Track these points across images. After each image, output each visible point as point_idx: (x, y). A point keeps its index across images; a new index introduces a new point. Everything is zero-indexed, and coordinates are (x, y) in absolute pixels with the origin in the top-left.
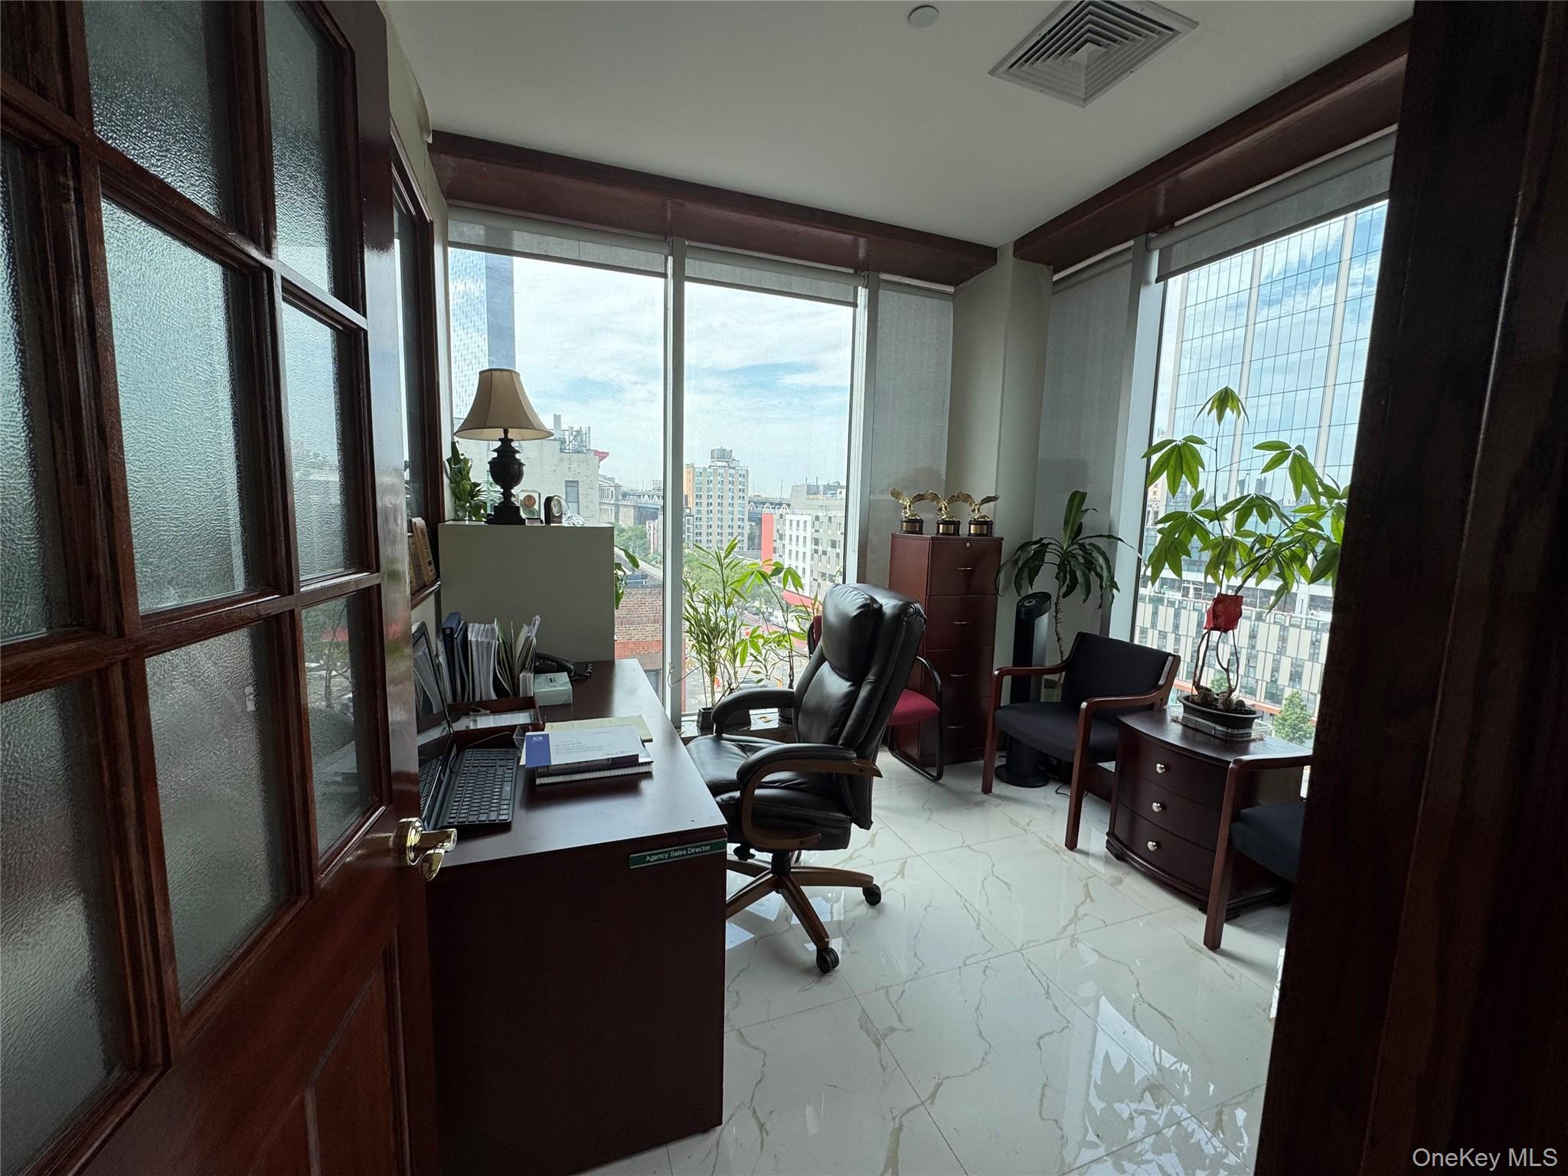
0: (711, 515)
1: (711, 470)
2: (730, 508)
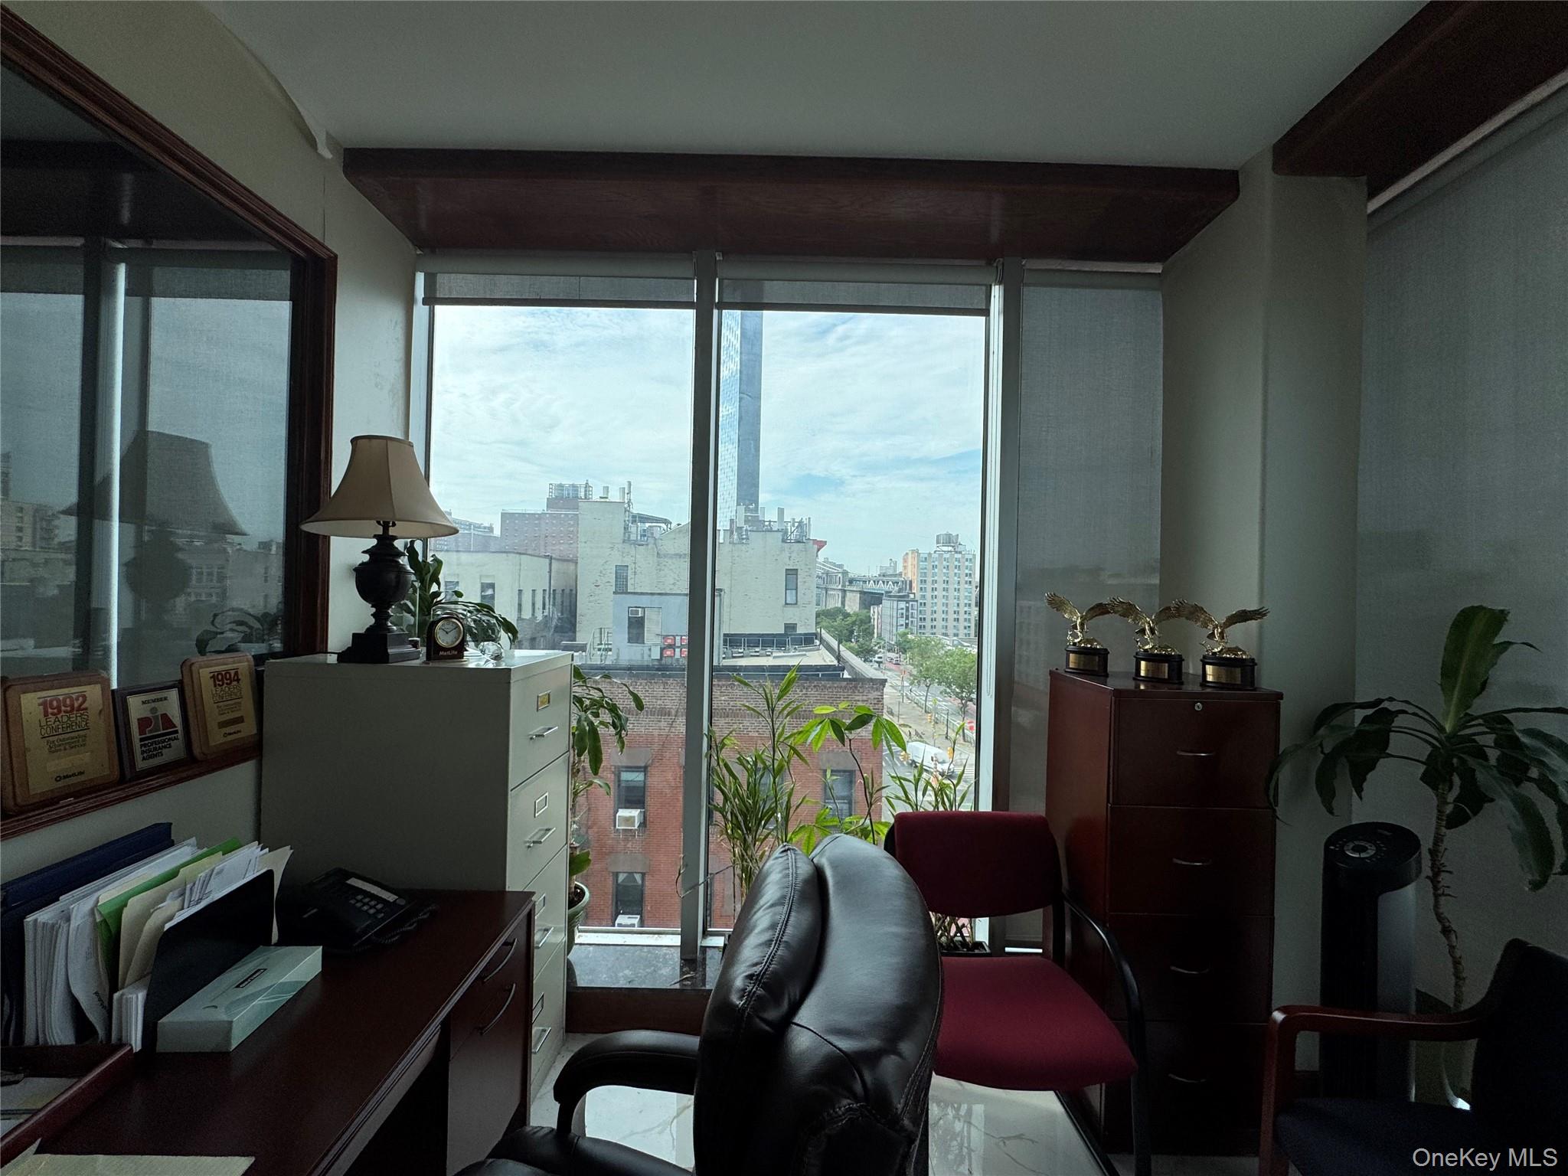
0: (935, 600)
1: (936, 555)
2: (956, 593)
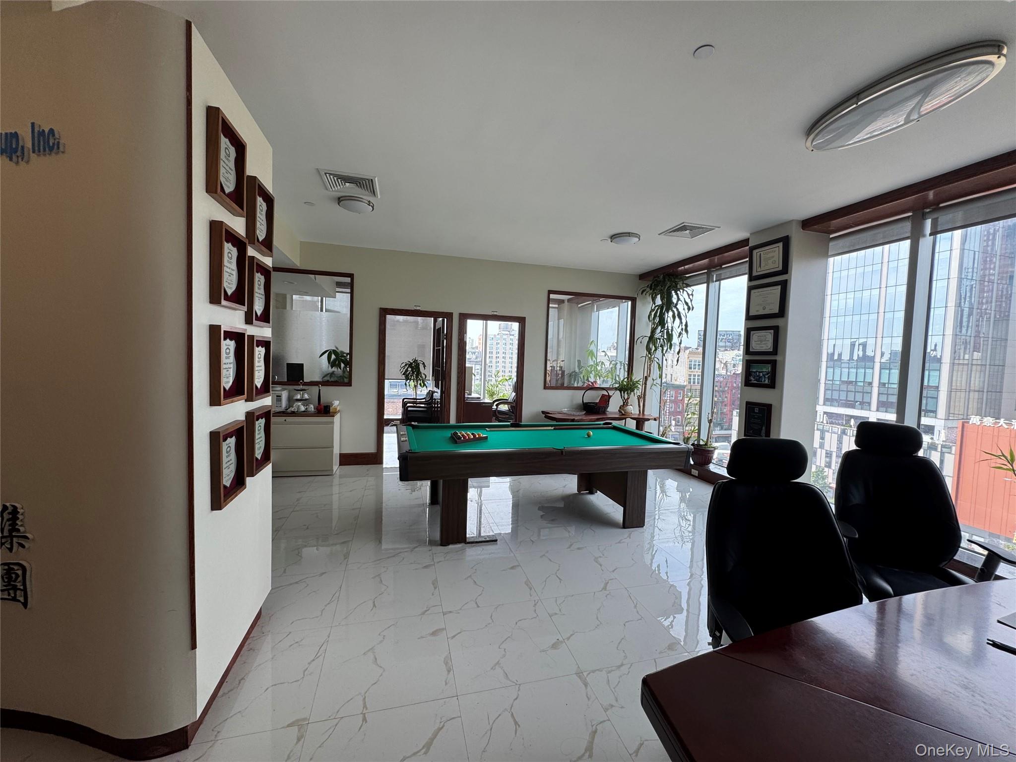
1: (499, 336)
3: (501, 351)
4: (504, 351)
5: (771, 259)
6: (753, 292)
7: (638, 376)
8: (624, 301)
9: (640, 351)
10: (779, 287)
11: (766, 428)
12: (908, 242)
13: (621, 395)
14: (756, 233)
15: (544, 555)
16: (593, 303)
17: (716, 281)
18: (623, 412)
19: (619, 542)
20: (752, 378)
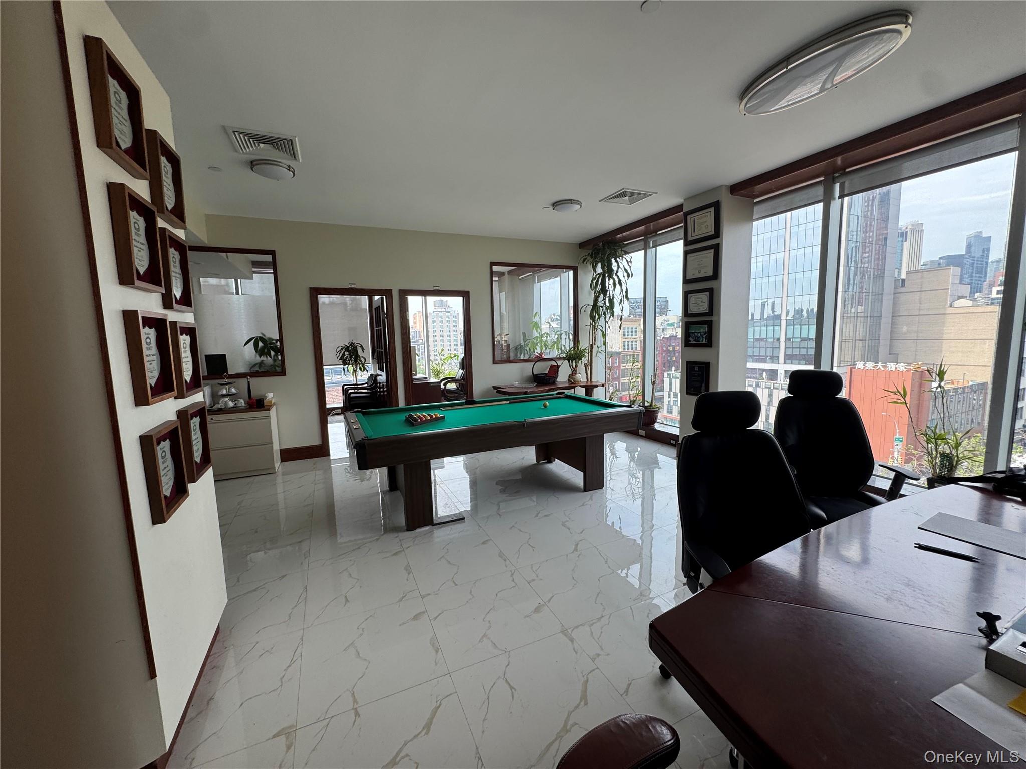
3: (438, 329)
4: (441, 329)
5: (703, 224)
6: (689, 256)
7: (584, 345)
8: (564, 270)
9: (585, 320)
10: (712, 251)
11: (705, 384)
12: (821, 204)
13: (570, 365)
14: (688, 199)
15: (513, 526)
16: (534, 274)
17: (653, 247)
18: (572, 381)
19: (583, 505)
20: (691, 339)
